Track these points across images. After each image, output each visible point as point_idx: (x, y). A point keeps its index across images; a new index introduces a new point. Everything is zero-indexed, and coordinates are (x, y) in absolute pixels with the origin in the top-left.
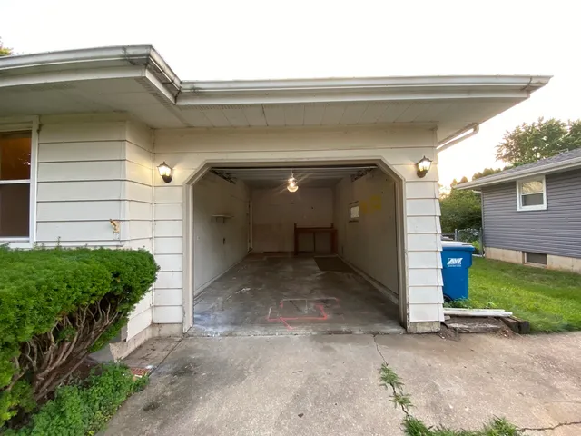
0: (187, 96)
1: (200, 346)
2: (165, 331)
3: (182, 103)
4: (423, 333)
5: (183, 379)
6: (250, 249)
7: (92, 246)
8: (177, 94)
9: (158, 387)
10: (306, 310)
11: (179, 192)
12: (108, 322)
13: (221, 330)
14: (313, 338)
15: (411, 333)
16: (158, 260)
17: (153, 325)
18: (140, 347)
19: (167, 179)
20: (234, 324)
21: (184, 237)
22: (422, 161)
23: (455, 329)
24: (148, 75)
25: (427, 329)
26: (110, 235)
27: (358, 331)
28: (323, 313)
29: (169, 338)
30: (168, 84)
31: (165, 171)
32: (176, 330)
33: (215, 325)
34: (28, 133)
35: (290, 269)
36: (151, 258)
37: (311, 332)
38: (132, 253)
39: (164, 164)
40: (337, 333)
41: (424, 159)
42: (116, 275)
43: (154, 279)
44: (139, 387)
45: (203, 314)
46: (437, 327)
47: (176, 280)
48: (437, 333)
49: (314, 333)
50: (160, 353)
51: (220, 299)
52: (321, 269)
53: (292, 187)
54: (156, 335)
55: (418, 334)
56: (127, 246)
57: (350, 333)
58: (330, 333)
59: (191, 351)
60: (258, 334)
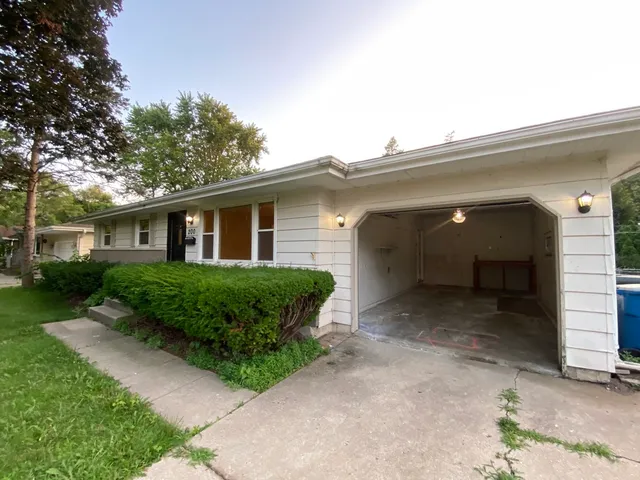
0: (352, 173)
1: (361, 342)
2: (340, 329)
3: (349, 178)
4: (585, 381)
5: (349, 356)
6: (420, 281)
7: (303, 267)
8: (346, 173)
9: (335, 356)
10: (456, 339)
11: (349, 233)
12: (311, 310)
13: (376, 336)
14: (454, 358)
15: (568, 378)
16: (335, 279)
17: (333, 323)
18: (325, 335)
19: (342, 225)
20: (388, 335)
21: (352, 265)
22: (582, 195)
23: (630, 384)
24: (331, 171)
25: (592, 379)
26: (311, 262)
27: (502, 362)
28: (474, 344)
29: (342, 334)
30: (341, 170)
31: (340, 219)
32: (347, 329)
33: (374, 333)
34: (273, 202)
35: (460, 304)
36: (332, 276)
37: (453, 353)
38: (322, 273)
39: (339, 215)
40: (479, 360)
41: (586, 193)
42: (315, 283)
43: (333, 290)
44: (326, 353)
45: (366, 324)
46: (607, 379)
47: (347, 294)
48: (603, 384)
49: (456, 356)
50: (337, 341)
51: (381, 317)
52: (499, 309)
53: (459, 217)
54: (335, 330)
55: (579, 380)
56: (320, 268)
57: (495, 363)
58: (472, 359)
59: (356, 344)
60: (406, 345)
